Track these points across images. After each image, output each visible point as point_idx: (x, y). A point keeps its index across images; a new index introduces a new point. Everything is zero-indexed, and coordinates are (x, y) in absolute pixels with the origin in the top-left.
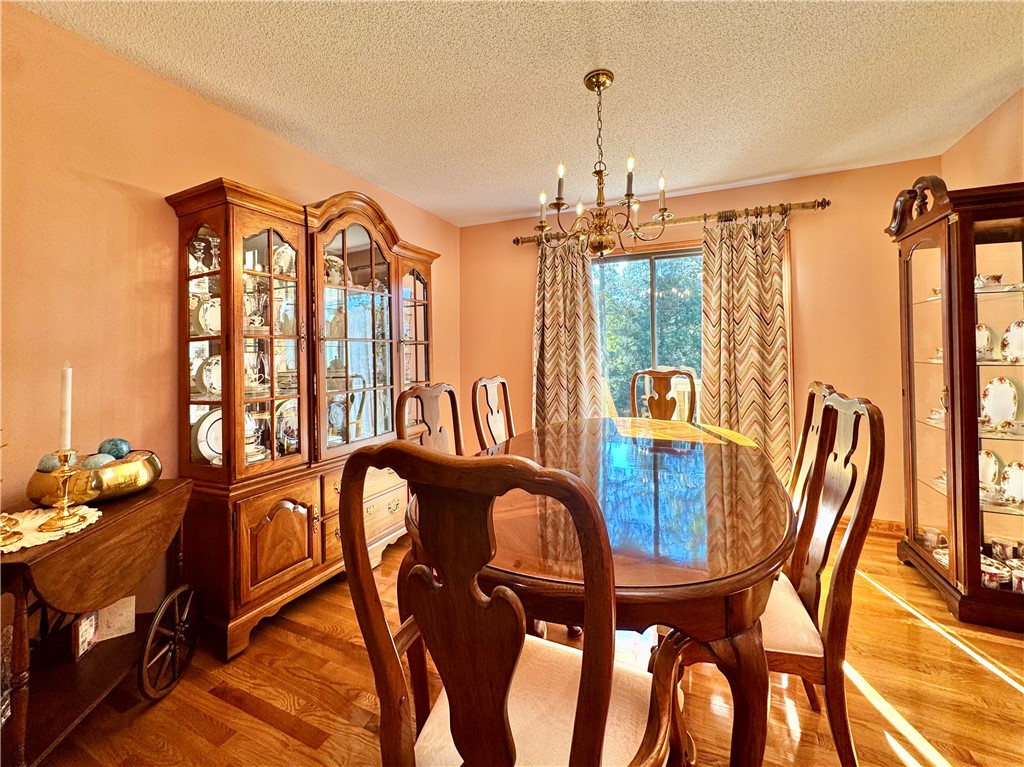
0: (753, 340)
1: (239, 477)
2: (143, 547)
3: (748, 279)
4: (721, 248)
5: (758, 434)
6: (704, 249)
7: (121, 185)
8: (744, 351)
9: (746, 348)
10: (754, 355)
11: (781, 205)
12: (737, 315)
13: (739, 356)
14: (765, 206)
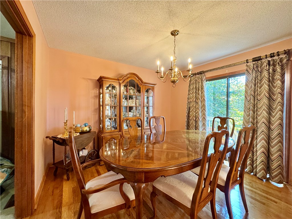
0: (265, 107)
1: (104, 132)
2: (86, 141)
3: (265, 84)
4: (252, 72)
5: (264, 144)
6: (246, 73)
7: (90, 79)
8: (261, 111)
9: (262, 110)
10: (265, 114)
11: (285, 50)
12: (259, 98)
13: (259, 113)
14: (276, 52)
